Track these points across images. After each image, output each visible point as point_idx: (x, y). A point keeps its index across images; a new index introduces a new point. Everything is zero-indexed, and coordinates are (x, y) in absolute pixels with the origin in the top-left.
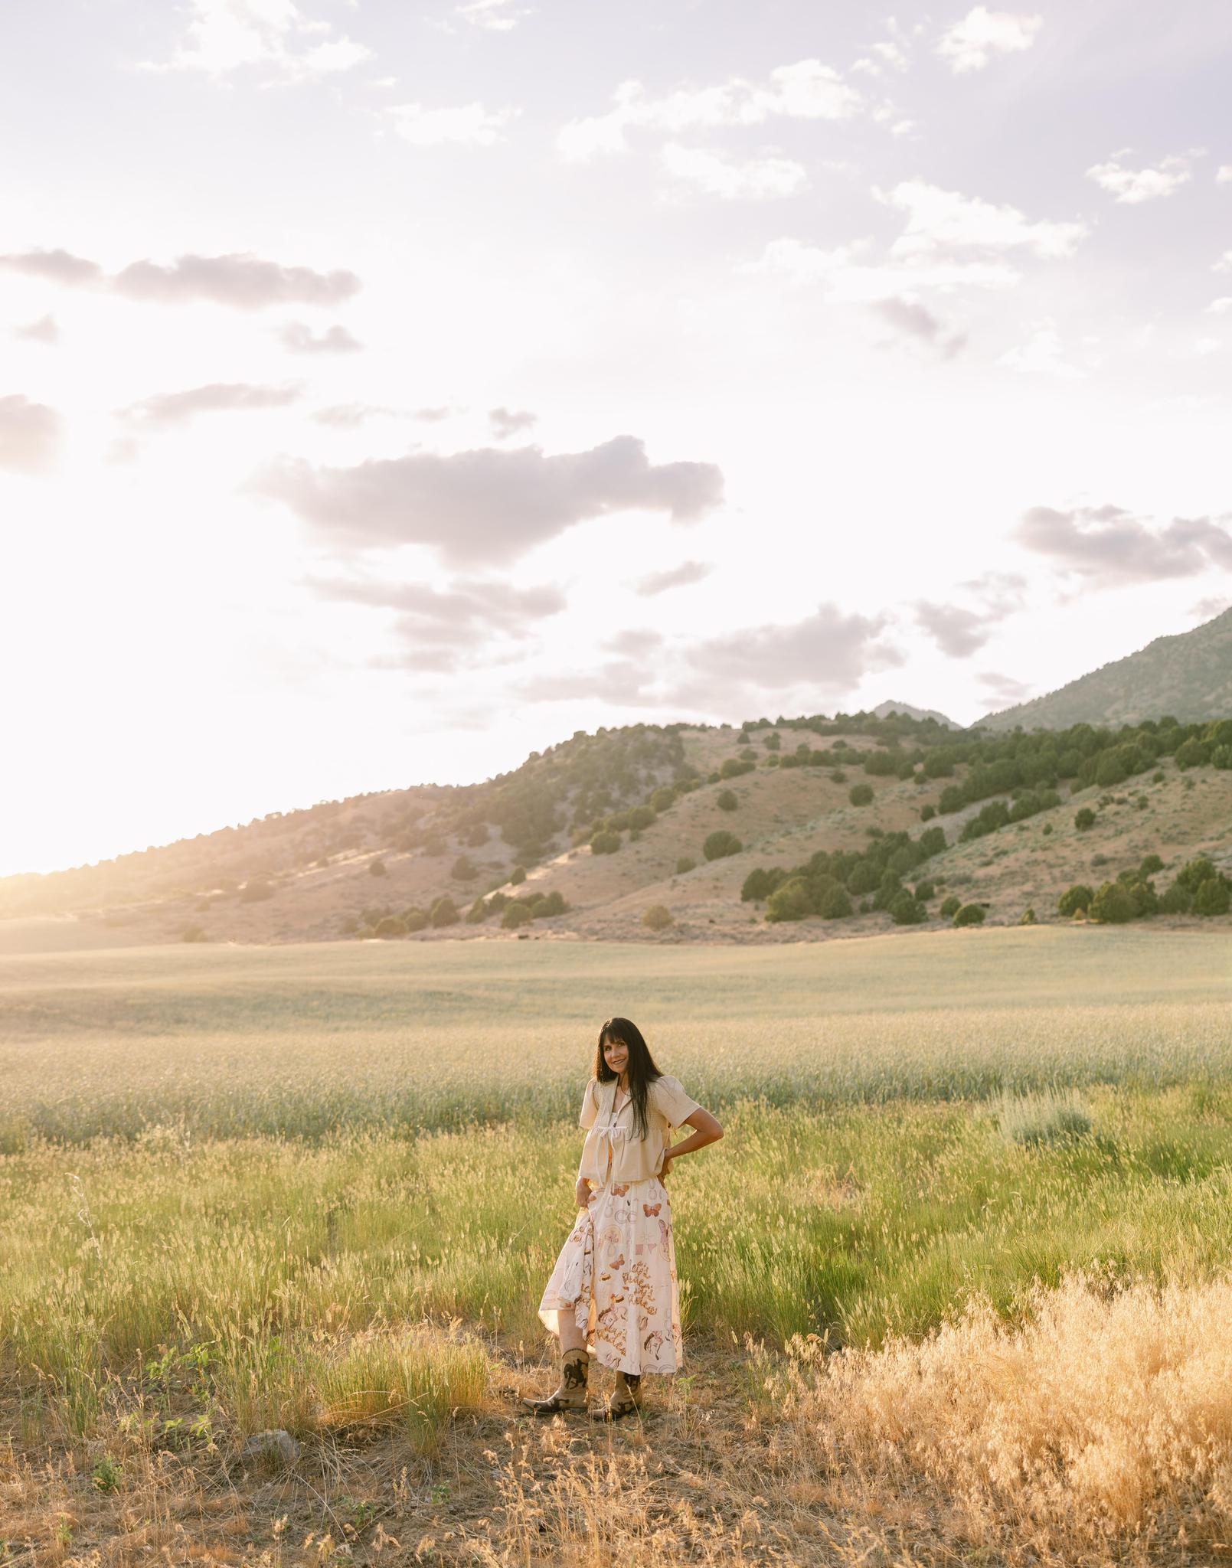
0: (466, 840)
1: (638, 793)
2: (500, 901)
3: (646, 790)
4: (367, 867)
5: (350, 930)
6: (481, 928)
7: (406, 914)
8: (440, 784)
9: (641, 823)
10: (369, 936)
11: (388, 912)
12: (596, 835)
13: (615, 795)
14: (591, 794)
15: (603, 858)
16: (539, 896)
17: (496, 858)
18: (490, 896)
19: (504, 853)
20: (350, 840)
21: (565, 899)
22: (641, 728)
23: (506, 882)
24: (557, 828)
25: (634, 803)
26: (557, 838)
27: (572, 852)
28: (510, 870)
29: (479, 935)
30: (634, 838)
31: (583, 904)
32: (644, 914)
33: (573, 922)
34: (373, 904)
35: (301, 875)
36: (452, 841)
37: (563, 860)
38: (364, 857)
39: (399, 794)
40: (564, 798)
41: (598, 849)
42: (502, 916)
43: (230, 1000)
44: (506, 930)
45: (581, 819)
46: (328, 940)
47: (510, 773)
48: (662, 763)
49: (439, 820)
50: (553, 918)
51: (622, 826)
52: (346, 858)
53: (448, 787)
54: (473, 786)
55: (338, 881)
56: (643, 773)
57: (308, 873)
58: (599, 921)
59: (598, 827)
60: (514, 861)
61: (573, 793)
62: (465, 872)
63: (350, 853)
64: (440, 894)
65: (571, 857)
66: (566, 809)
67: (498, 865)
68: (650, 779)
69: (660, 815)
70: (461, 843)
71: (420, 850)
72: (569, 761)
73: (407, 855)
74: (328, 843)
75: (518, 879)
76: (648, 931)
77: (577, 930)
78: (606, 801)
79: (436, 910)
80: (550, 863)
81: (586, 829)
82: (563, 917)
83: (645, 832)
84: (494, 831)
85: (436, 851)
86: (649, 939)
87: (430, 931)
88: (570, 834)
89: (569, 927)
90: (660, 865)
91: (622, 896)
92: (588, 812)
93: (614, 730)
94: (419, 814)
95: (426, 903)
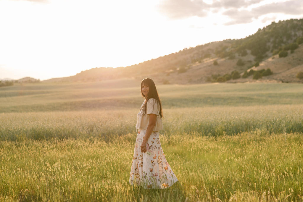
0: (241, 54)
1: (292, 39)
2: (252, 72)
3: (294, 38)
4: (213, 63)
5: (209, 80)
6: (247, 79)
7: (224, 76)
8: (232, 39)
9: (294, 48)
10: (215, 82)
11: (219, 75)
12: (280, 52)
13: (285, 40)
14: (277, 40)
15: (282, 59)
16: (263, 70)
17: (249, 59)
18: (249, 70)
19: (251, 58)
20: (207, 56)
21: (272, 70)
22: (292, 20)
23: (253, 66)
24: (267, 50)
25: (291, 42)
26: (268, 53)
27: (273, 57)
28: (254, 63)
29: (247, 81)
30: (292, 52)
31: (277, 72)
32: (296, 75)
33: (275, 77)
34: (215, 73)
35: (194, 66)
36: (237, 55)
37: (270, 59)
38: (211, 60)
39: (220, 42)
40: (269, 41)
41: (281, 56)
42: (253, 76)
43: (185, 100)
44: (255, 80)
45: (275, 47)
46: (203, 83)
47: (253, 35)
48: (299, 30)
49: (233, 49)
50: (268, 77)
51: (288, 49)
52: (206, 60)
53: (234, 40)
54: (241, 39)
55: (205, 67)
56: (293, 33)
57: (196, 65)
58: (283, 77)
59: (281, 49)
60: (255, 60)
61: (272, 40)
62: (241, 64)
63: (208, 59)
64: (233, 70)
65: (273, 58)
66: (270, 45)
67: (250, 62)
68: (295, 35)
69: (300, 46)
70: (239, 55)
71: (228, 58)
72: (270, 31)
73: (223, 60)
74: (200, 57)
75: (257, 65)
76: (298, 80)
77: (276, 79)
78: (282, 42)
79: (233, 75)
80: (266, 60)
81: (276, 50)
82: (271, 76)
83: (295, 51)
84: (249, 51)
85: (232, 58)
86: (299, 82)
87: (232, 80)
88: (272, 51)
89: (274, 79)
90: (300, 60)
91: (288, 69)
92: (277, 45)
93: (284, 21)
94: (226, 47)
95: (230, 73)
